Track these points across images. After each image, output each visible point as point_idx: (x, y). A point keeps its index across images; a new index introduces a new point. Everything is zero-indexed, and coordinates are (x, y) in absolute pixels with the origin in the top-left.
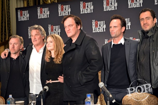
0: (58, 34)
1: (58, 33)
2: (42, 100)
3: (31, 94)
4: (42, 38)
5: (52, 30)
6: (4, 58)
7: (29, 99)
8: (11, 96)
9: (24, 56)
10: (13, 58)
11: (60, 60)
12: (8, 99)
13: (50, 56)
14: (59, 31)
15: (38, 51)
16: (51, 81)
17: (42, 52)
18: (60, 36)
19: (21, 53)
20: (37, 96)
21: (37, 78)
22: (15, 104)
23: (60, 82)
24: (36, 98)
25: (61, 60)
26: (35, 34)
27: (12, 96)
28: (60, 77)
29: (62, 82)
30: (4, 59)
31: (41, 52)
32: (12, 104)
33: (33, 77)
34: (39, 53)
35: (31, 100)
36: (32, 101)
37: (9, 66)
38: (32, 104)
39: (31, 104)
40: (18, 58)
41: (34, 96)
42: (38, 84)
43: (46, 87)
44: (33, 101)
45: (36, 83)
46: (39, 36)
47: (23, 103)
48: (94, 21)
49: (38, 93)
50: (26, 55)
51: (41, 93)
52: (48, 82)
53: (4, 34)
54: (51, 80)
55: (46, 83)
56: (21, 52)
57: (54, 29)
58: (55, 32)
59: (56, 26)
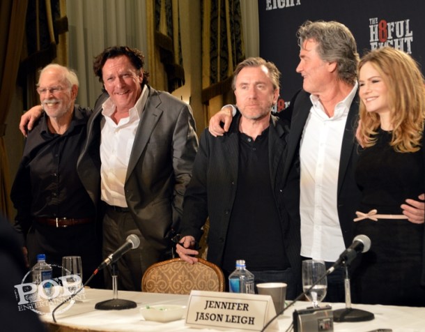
0: (405, 50)
1: (405, 44)
2: (347, 281)
3: (308, 261)
5: (383, 37)
6: (219, 134)
7: (303, 275)
8: (241, 264)
11: (416, 141)
12: (234, 272)
13: (377, 125)
15: (329, 112)
16: (374, 215)
17: (343, 115)
18: (413, 56)
20: (332, 269)
21: (326, 208)
22: (257, 291)
23: (410, 220)
24: (326, 273)
25: (420, 141)
27: (245, 264)
28: (408, 201)
29: (414, 221)
30: (218, 136)
32: (245, 292)
34: (332, 118)
35: (309, 280)
36: (315, 283)
37: (234, 162)
38: (314, 295)
39: (308, 293)
40: (265, 134)
41: (319, 266)
42: (327, 227)
43: (362, 239)
44: (317, 284)
45: (324, 223)
47: (283, 288)
50: (289, 127)
51: (344, 257)
53: (221, 57)
54: (375, 211)
55: (355, 220)
57: (390, 34)
58: (392, 43)
59: (397, 23)
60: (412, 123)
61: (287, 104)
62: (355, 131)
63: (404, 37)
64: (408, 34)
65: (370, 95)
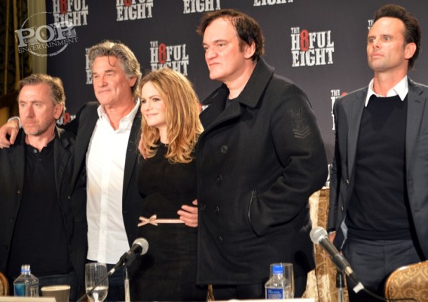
0: (182, 71)
1: (182, 67)
2: (127, 282)
3: (91, 264)
4: (128, 83)
5: (162, 59)
6: (5, 146)
7: (86, 277)
8: (26, 269)
9: (69, 141)
10: (33, 148)
11: (187, 154)
12: (19, 278)
13: (158, 138)
14: (185, 62)
15: (115, 125)
16: (154, 220)
17: (127, 129)
18: (188, 77)
19: (60, 130)
20: (113, 271)
21: (111, 213)
22: (41, 294)
23: (186, 224)
24: (107, 274)
26: (106, 69)
27: (31, 268)
28: (184, 207)
29: (190, 225)
30: (4, 148)
31: (126, 127)
33: (98, 210)
34: (117, 131)
35: (91, 282)
36: (96, 284)
38: (96, 296)
39: (91, 294)
41: (101, 270)
42: (112, 232)
43: (142, 242)
44: (99, 285)
45: (109, 228)
46: (117, 77)
47: (67, 290)
48: (295, 30)
49: (115, 260)
50: (74, 139)
51: (124, 259)
52: (145, 221)
53: (9, 71)
54: (155, 216)
55: (139, 225)
56: (61, 126)
57: (168, 57)
58: (170, 65)
59: (175, 47)
60: (185, 139)
61: (73, 117)
62: (138, 144)
63: (181, 60)
64: (184, 57)
65: (151, 112)
